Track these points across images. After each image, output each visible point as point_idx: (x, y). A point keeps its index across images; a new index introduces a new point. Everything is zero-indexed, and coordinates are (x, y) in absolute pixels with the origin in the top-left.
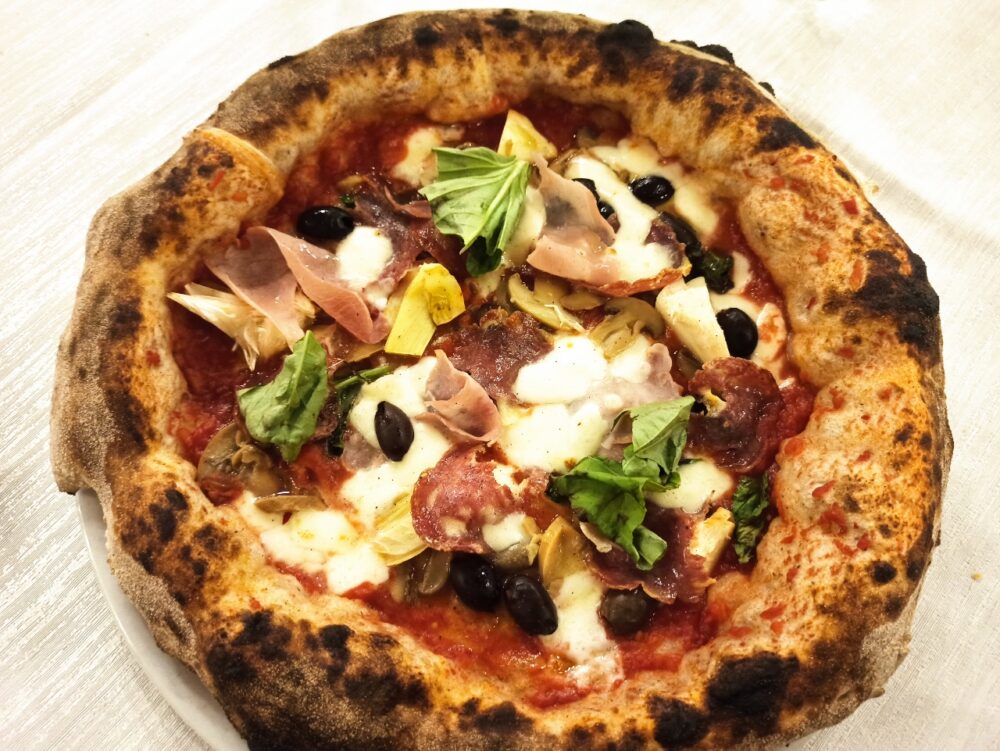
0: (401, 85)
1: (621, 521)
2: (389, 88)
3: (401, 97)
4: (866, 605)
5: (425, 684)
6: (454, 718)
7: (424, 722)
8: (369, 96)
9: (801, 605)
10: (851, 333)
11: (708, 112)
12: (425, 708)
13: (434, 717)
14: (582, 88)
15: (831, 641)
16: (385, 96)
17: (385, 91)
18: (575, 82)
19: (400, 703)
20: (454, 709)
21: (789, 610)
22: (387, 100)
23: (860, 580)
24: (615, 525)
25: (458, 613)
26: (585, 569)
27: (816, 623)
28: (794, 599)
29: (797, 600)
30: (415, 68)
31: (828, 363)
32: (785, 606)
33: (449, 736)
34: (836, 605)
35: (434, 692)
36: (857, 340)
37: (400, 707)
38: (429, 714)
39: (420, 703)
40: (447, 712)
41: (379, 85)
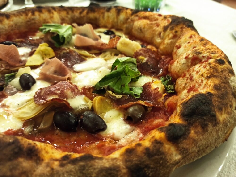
0: (33, 17)
1: (123, 86)
2: (29, 18)
3: (33, 21)
4: (222, 71)
5: (38, 148)
6: (57, 163)
7: (37, 169)
8: (23, 21)
9: (200, 81)
10: (173, 31)
11: (117, 11)
12: (38, 161)
13: (44, 164)
14: (84, 16)
15: (218, 84)
16: (28, 21)
17: (28, 19)
18: (82, 15)
19: (21, 157)
20: (56, 160)
21: (197, 85)
22: (29, 23)
23: (215, 65)
24: (121, 89)
25: (59, 136)
26: (114, 108)
27: (209, 82)
28: (196, 82)
29: (198, 81)
30: (37, 14)
31: (171, 42)
32: (195, 86)
33: (53, 172)
34: (212, 74)
35: (43, 153)
36: (176, 32)
37: (21, 160)
38: (41, 164)
39: (35, 158)
40: (52, 162)
41: (26, 18)
